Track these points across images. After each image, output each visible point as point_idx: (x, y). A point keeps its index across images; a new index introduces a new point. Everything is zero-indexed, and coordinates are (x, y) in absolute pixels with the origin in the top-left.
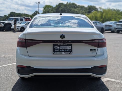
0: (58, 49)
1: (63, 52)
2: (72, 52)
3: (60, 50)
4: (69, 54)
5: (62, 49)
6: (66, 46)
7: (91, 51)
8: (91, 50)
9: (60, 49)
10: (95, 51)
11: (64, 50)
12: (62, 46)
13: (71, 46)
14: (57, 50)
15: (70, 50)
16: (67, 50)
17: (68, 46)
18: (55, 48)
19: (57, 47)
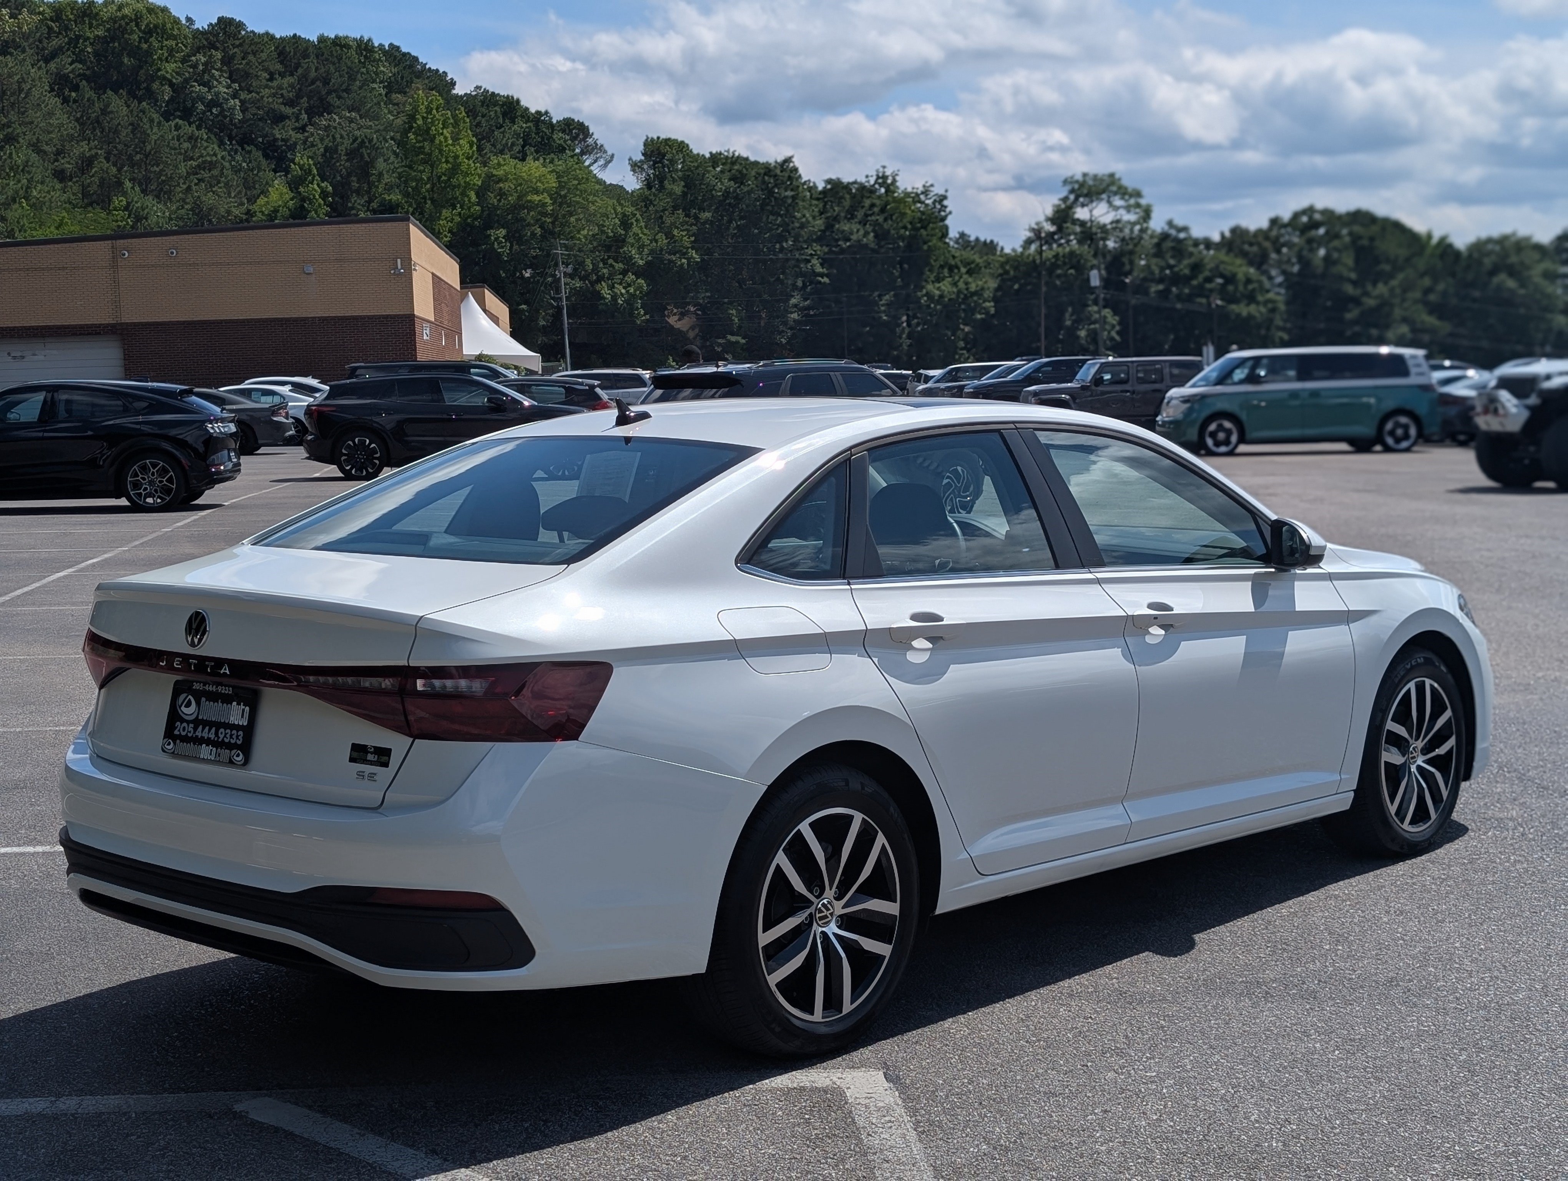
0: (188, 722)
1: (208, 742)
2: (248, 753)
3: (195, 729)
4: (231, 762)
5: (205, 723)
6: (226, 700)
7: (352, 760)
9: (197, 722)
10: (386, 765)
11: (213, 729)
12: (212, 703)
13: (247, 709)
14: (185, 724)
15: (240, 738)
16: (226, 734)
17: (234, 703)
18: (180, 707)
19: (190, 700)
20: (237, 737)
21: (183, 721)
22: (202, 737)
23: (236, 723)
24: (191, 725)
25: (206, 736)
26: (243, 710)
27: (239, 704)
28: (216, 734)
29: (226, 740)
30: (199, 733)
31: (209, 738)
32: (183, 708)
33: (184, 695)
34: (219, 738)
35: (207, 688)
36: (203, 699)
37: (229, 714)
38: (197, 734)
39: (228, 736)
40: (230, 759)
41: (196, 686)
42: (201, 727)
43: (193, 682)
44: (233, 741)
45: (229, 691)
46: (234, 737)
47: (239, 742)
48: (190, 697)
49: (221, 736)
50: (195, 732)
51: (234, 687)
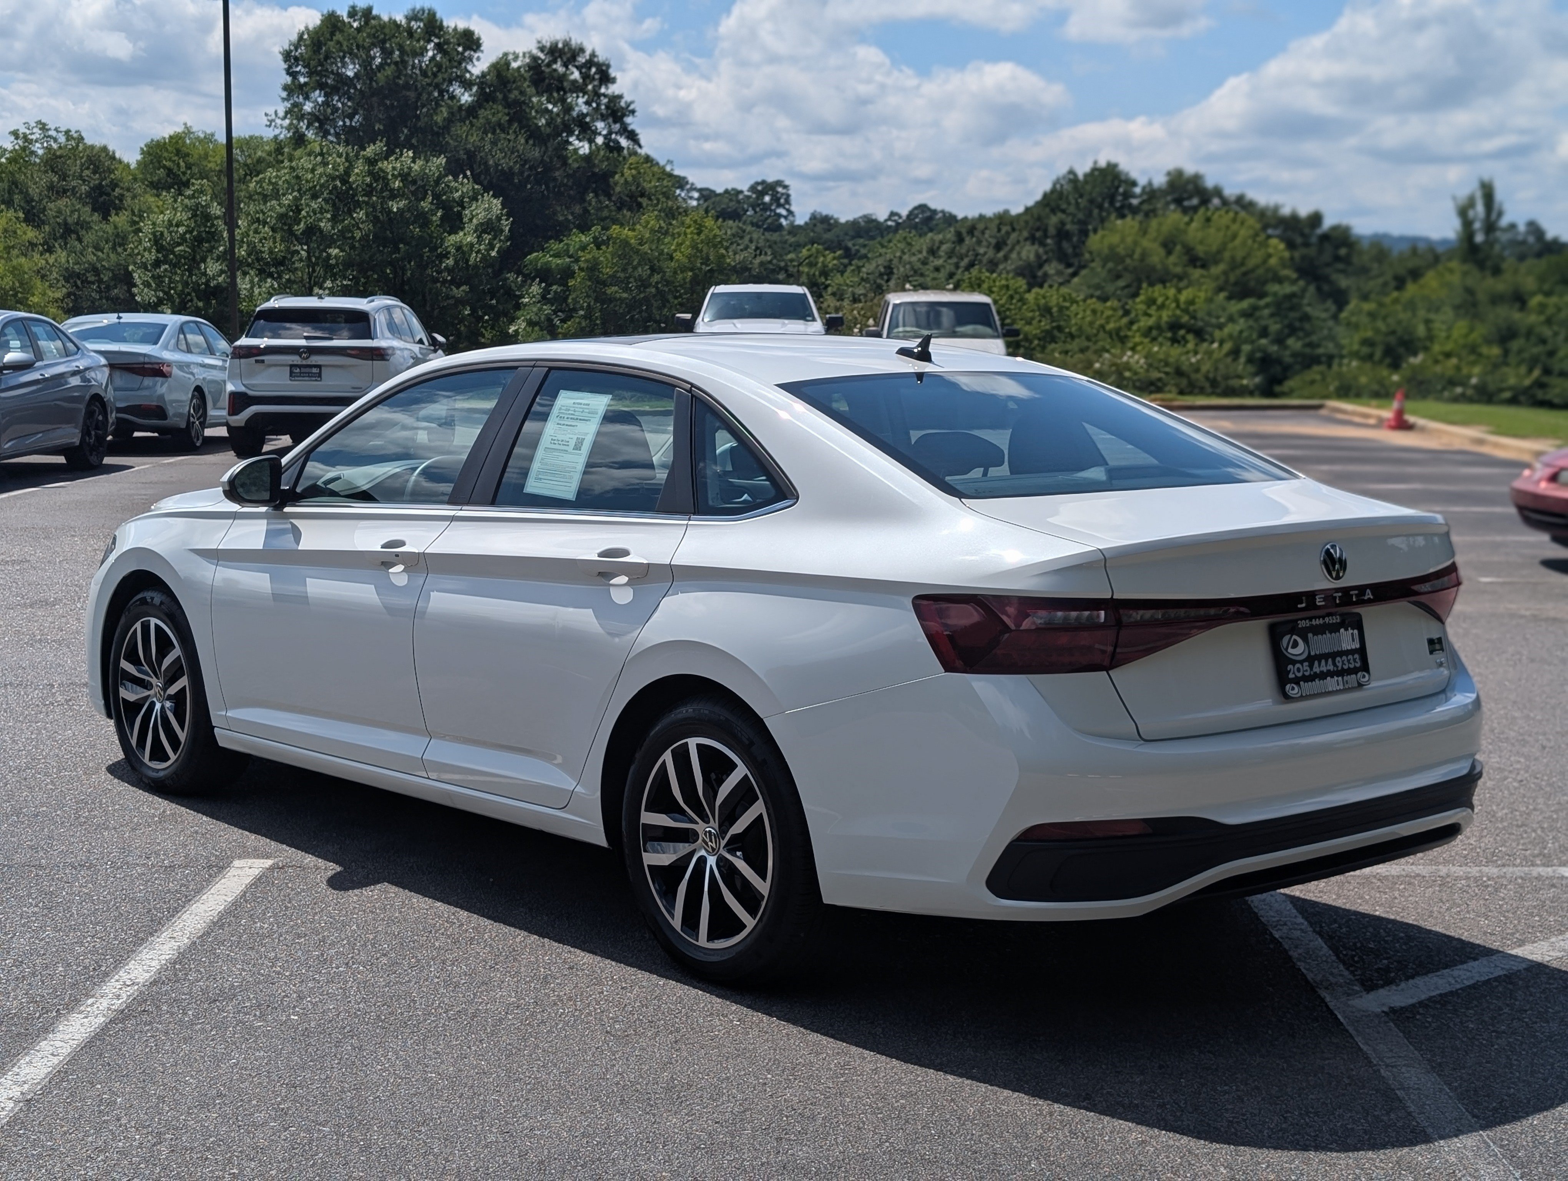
0: (1301, 662)
1: (1331, 674)
2: (1367, 671)
3: (1311, 666)
4: (1359, 684)
5: (1320, 657)
6: (1334, 629)
7: (1431, 652)
8: (1431, 642)
9: (1311, 659)
11: (1330, 660)
12: (1320, 636)
13: (1356, 632)
14: (1298, 665)
15: (1358, 660)
16: (1343, 661)
17: (1342, 630)
18: (1287, 649)
19: (1295, 641)
20: (1355, 660)
21: (1294, 662)
22: (1322, 672)
23: (1349, 648)
24: (1306, 664)
25: (1324, 669)
26: (1352, 634)
27: (1346, 630)
28: (1334, 664)
29: (1346, 667)
30: (1316, 669)
31: (1329, 671)
32: (1290, 650)
33: (1287, 637)
34: (1337, 667)
35: (1314, 622)
36: (1310, 635)
37: (1340, 641)
38: (1315, 670)
39: (1346, 662)
40: (1358, 682)
41: (1302, 624)
42: (1316, 663)
43: (1297, 620)
44: (1352, 666)
45: (1336, 620)
46: (1352, 661)
47: (1358, 665)
48: (1295, 637)
49: (1340, 665)
50: (1311, 669)
51: (1341, 615)
